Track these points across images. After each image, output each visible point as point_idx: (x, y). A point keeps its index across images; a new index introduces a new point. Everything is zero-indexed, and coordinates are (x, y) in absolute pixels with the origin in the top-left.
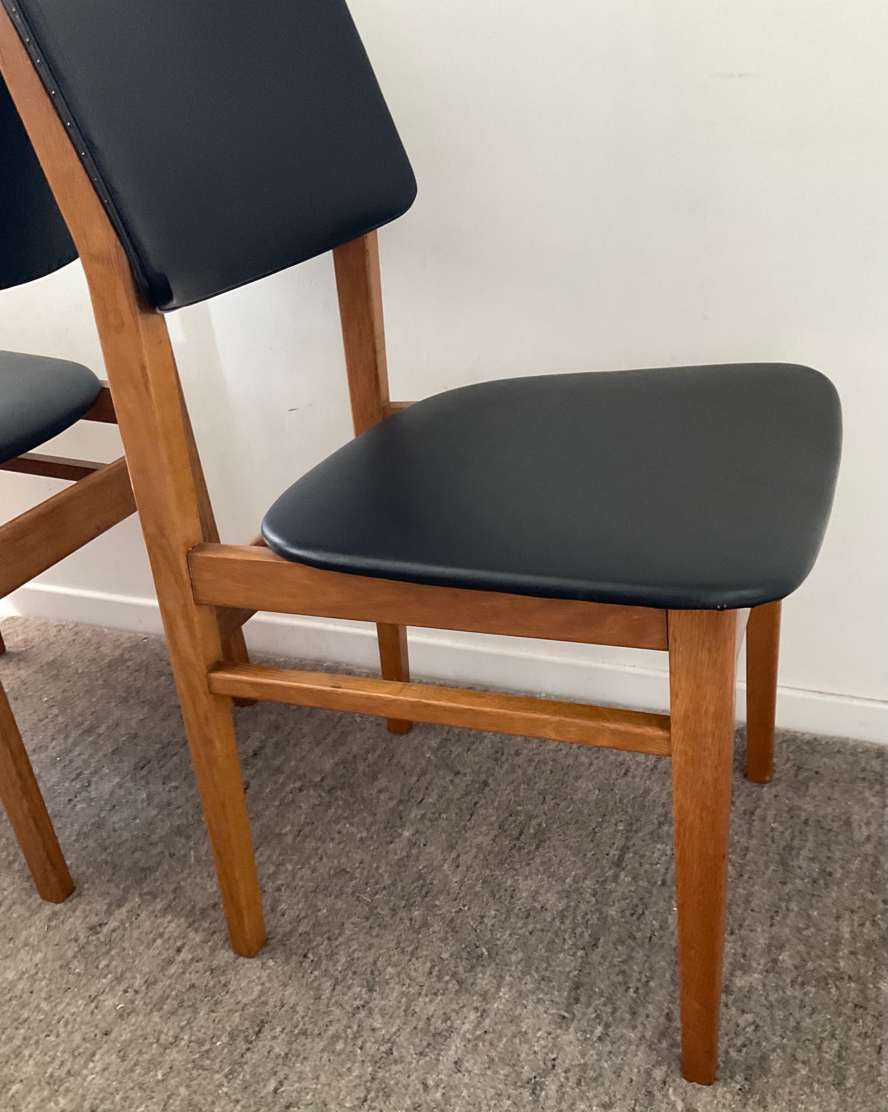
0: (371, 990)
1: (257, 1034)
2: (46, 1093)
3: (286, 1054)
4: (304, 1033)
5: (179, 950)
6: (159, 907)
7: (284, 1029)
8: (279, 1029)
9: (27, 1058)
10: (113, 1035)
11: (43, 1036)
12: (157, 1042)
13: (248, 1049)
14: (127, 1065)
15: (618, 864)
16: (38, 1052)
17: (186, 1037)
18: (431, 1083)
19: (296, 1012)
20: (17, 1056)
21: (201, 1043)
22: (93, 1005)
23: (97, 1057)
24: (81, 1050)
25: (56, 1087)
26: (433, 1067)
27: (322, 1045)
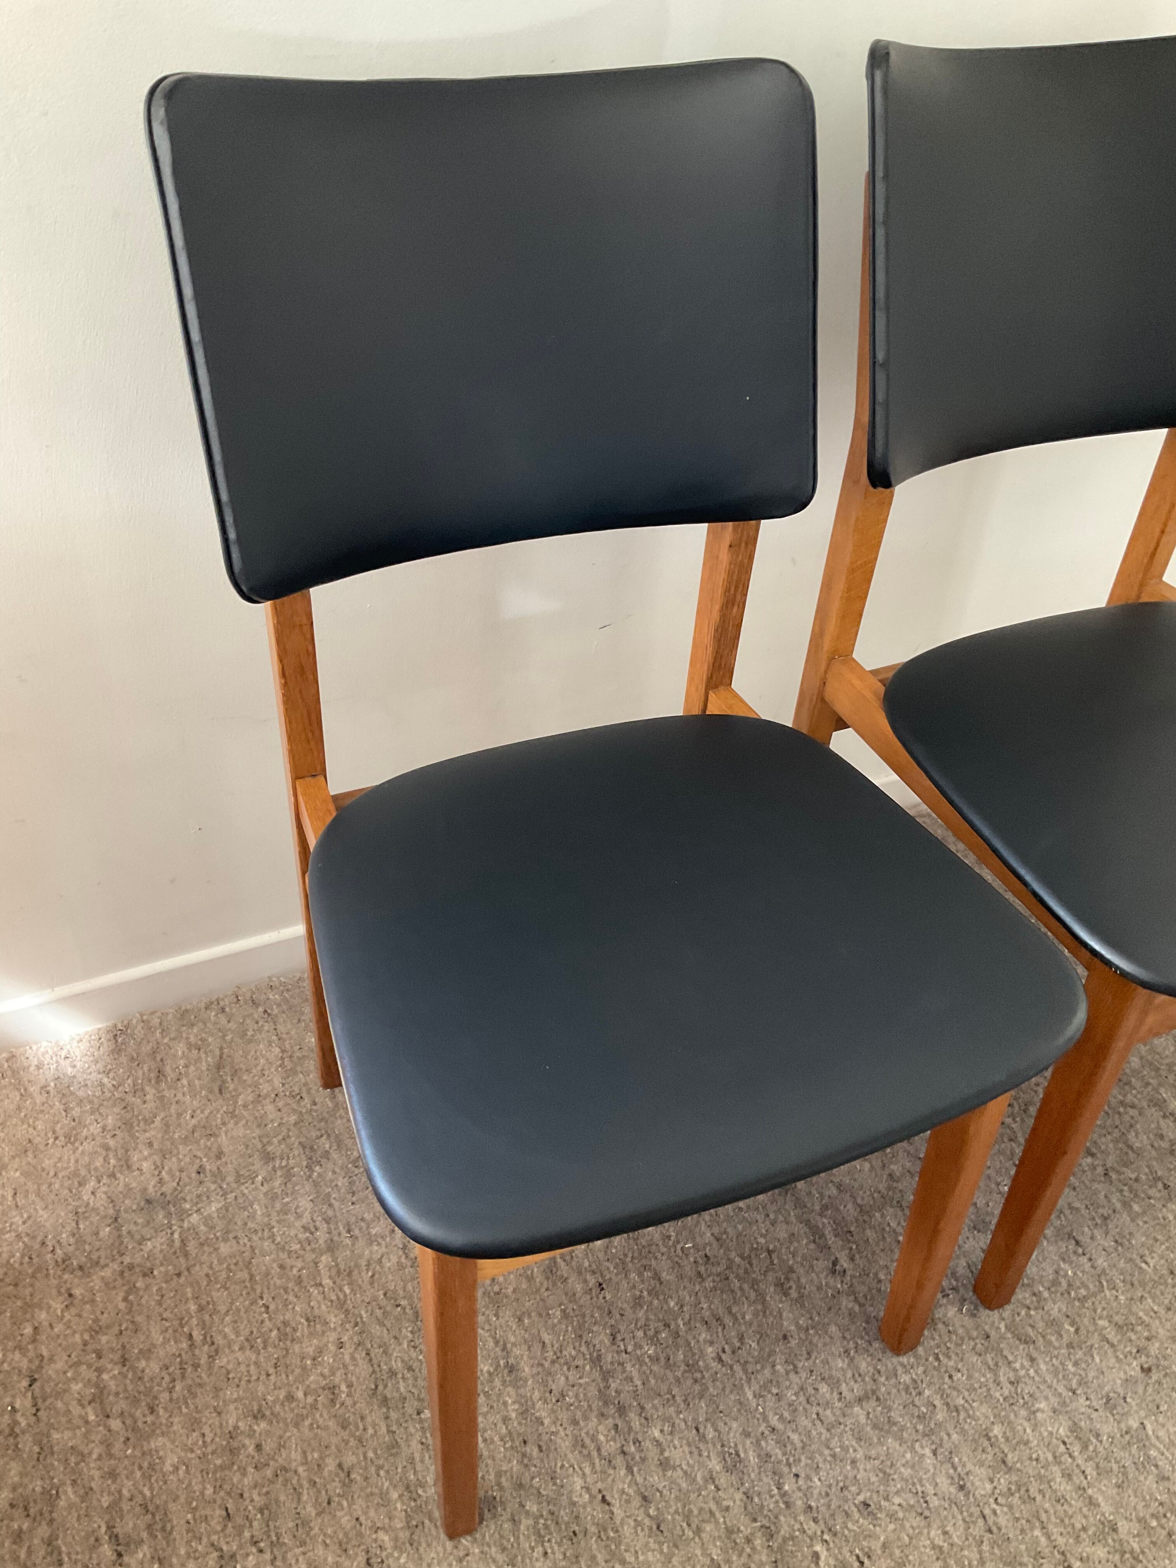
0: (1093, 1155)
1: (1077, 1243)
2: (1023, 1413)
3: (1116, 1241)
4: (1105, 1218)
7: (1088, 1226)
8: (1086, 1229)
9: (966, 1405)
10: (993, 1333)
11: (947, 1379)
12: (1029, 1308)
13: (1090, 1260)
14: (1040, 1342)
16: (966, 1394)
17: (1041, 1289)
19: (1077, 1209)
20: (957, 1411)
21: (1055, 1283)
23: (1011, 1358)
24: (991, 1363)
25: (1021, 1401)
27: (1125, 1217)
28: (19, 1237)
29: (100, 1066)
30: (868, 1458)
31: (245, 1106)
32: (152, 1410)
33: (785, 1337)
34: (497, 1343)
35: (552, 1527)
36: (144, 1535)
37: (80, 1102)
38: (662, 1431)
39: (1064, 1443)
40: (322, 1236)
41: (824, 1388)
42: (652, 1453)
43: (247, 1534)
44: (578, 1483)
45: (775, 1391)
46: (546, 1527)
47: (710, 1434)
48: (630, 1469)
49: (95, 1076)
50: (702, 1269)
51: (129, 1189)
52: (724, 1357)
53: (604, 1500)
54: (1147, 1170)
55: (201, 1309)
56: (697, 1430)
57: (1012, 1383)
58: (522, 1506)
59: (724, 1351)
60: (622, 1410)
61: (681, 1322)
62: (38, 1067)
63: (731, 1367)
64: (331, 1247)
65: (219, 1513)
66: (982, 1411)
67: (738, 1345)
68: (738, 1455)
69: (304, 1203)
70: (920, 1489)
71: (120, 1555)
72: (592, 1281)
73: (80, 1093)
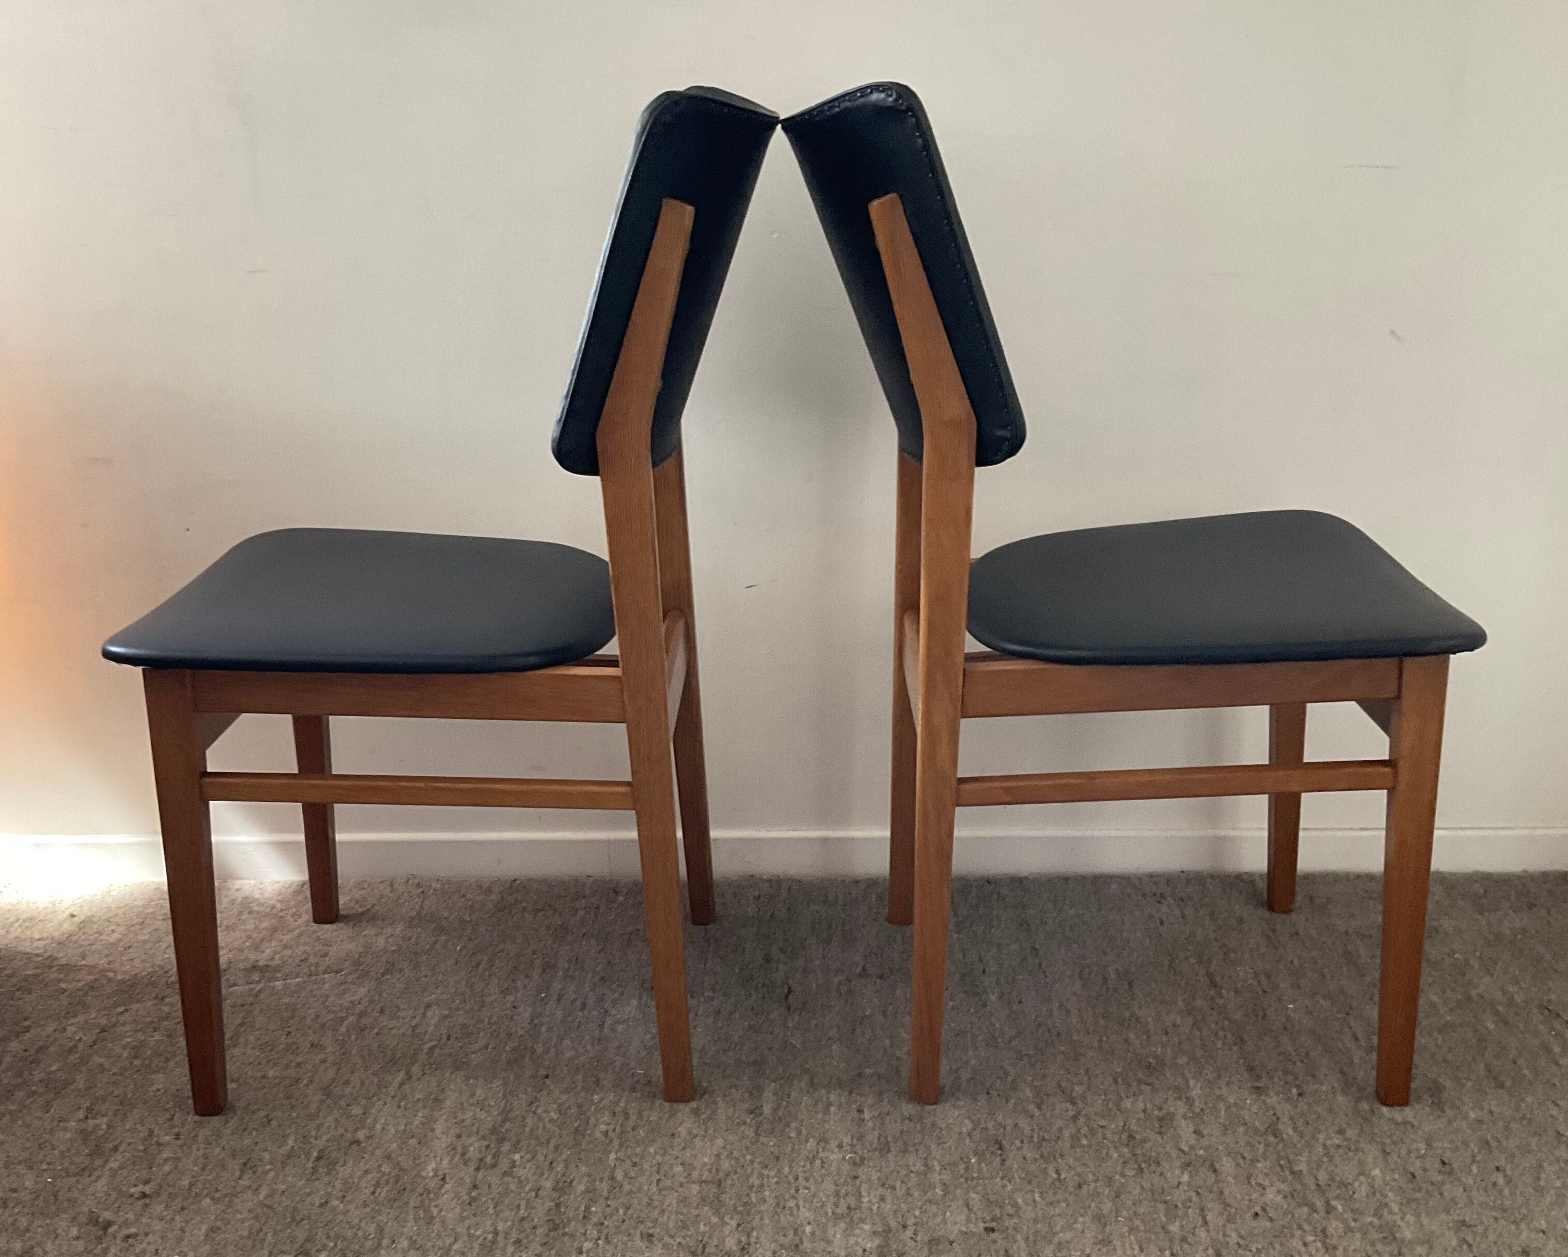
0: (1074, 1104)
1: (1000, 1148)
2: (843, 1226)
3: (1042, 1156)
5: (860, 1111)
6: (803, 1085)
7: (1022, 1142)
8: (1018, 1143)
9: (795, 1208)
10: (863, 1178)
11: (793, 1191)
12: (911, 1173)
13: (1003, 1161)
14: (901, 1192)
15: (1214, 984)
16: (801, 1202)
17: (936, 1164)
18: (1186, 1149)
19: (1021, 1129)
20: (783, 1209)
21: (954, 1165)
22: (818, 1162)
23: (864, 1194)
24: (843, 1193)
25: (848, 1219)
26: (1176, 1139)
27: (1068, 1144)
28: (153, 966)
29: (280, 898)
30: (677, 1213)
31: (365, 936)
32: (167, 1060)
33: (673, 1135)
34: (439, 1085)
35: (392, 1181)
36: (110, 1114)
37: (251, 913)
38: (522, 1157)
39: (865, 1251)
40: (359, 1008)
41: (678, 1169)
42: (504, 1165)
43: (177, 1130)
44: (433, 1165)
45: (635, 1160)
46: (387, 1181)
47: (560, 1168)
48: (477, 1169)
49: (271, 902)
50: (639, 1087)
51: (247, 959)
52: (610, 1133)
53: (443, 1179)
54: (1122, 1124)
55: (242, 1024)
56: (551, 1163)
57: (849, 1208)
58: (380, 1166)
59: (614, 1130)
60: (502, 1140)
61: (593, 1108)
62: (238, 890)
63: (611, 1140)
64: (361, 1015)
65: (168, 1116)
66: (805, 1213)
67: (629, 1129)
68: (571, 1183)
69: (362, 991)
70: (705, 1239)
71: (87, 1118)
72: (543, 1072)
73: (256, 908)
